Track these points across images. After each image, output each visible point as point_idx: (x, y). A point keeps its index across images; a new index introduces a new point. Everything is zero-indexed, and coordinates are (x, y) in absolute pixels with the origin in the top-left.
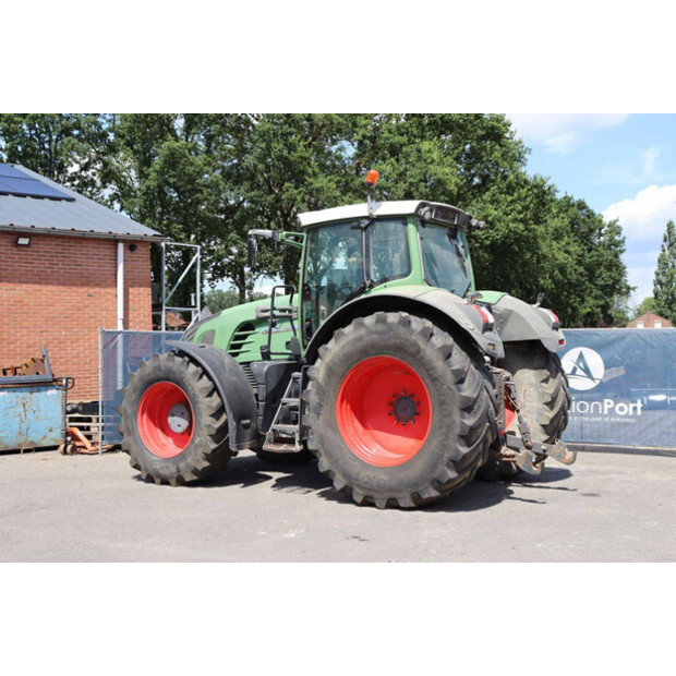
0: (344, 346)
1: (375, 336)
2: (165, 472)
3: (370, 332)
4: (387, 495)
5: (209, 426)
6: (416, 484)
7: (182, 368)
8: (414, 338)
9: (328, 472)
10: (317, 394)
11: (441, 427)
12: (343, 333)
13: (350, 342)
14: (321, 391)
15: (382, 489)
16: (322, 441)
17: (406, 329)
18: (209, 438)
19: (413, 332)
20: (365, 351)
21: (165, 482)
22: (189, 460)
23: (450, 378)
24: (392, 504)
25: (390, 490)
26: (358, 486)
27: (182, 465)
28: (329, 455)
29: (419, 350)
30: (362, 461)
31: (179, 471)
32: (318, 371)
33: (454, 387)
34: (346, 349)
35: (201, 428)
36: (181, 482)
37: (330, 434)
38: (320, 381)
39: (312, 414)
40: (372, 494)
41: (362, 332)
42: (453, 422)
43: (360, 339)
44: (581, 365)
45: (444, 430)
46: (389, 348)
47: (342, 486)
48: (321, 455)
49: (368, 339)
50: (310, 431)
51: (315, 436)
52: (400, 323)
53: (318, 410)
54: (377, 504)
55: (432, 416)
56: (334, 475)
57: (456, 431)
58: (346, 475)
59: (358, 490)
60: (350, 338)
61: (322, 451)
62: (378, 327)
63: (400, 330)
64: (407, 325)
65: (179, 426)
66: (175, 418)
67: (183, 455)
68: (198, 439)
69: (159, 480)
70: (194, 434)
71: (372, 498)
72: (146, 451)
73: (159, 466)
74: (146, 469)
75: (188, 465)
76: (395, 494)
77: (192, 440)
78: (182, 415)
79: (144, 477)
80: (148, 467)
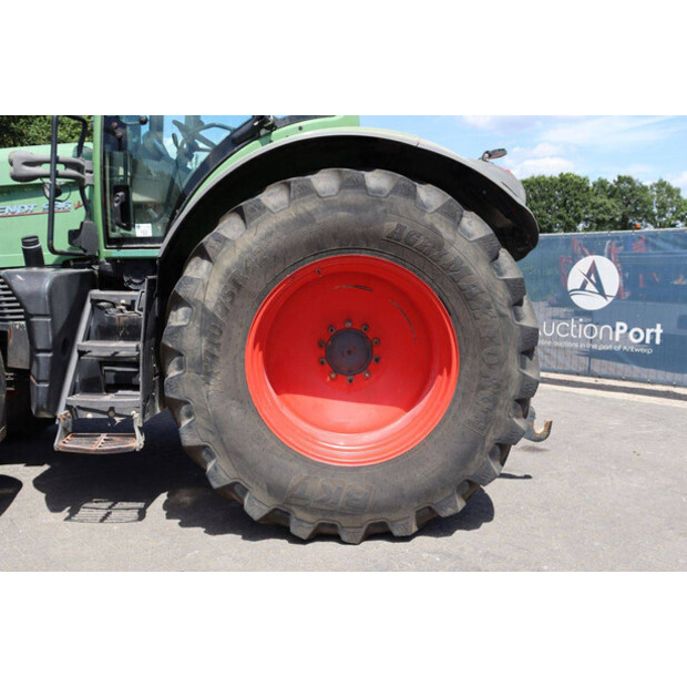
0: (270, 234)
1: (342, 214)
3: (330, 205)
4: (368, 519)
6: (429, 493)
8: (428, 219)
9: (231, 486)
10: (202, 333)
11: (481, 388)
12: (263, 208)
13: (285, 226)
14: (212, 327)
15: (353, 509)
16: (217, 427)
17: (409, 202)
19: (423, 207)
20: (316, 245)
23: (502, 295)
24: (380, 532)
25: (377, 508)
26: (305, 508)
28: (234, 455)
29: (439, 245)
30: (306, 460)
32: (205, 287)
33: (509, 313)
34: (273, 241)
37: (235, 413)
38: (210, 306)
39: (190, 375)
40: (337, 519)
41: (309, 205)
42: (508, 376)
43: (304, 220)
44: (593, 278)
45: (487, 393)
46: (369, 238)
47: (266, 510)
48: (212, 456)
49: (325, 219)
50: (184, 409)
51: (199, 419)
52: (395, 190)
53: (205, 368)
54: (344, 538)
55: (460, 368)
56: (245, 491)
57: (513, 391)
58: (273, 490)
59: (300, 514)
60: (283, 217)
61: (215, 447)
62: (351, 197)
63: (401, 202)
64: (413, 195)
71: (333, 525)
76: (385, 516)
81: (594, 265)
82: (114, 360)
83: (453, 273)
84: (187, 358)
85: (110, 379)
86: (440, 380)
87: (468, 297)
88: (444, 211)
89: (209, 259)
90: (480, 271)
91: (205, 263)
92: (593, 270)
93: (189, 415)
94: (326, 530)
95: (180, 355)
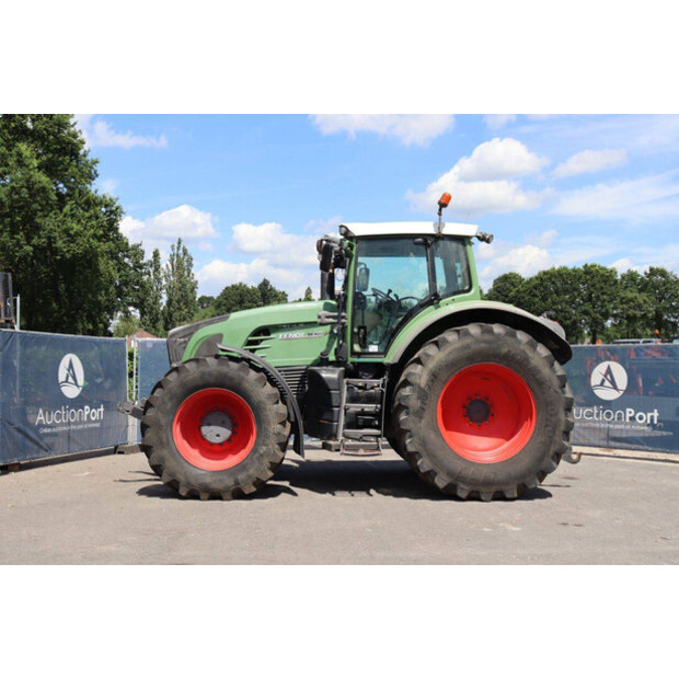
0: (450, 353)
1: (483, 345)
2: (217, 486)
3: (477, 341)
4: (494, 489)
5: (279, 434)
6: (523, 476)
7: (242, 374)
8: (522, 347)
9: (428, 473)
10: (418, 398)
11: (547, 426)
13: (458, 349)
14: (423, 395)
15: (487, 483)
16: (424, 443)
17: (513, 340)
18: (277, 446)
19: (519, 342)
20: (470, 358)
21: (215, 496)
22: (252, 471)
23: (556, 383)
24: (500, 496)
25: (499, 483)
26: (465, 483)
27: (241, 477)
28: (432, 456)
29: (527, 359)
30: (465, 460)
31: (237, 483)
32: (420, 377)
33: (559, 391)
34: (452, 357)
35: (268, 437)
36: (239, 495)
37: (432, 436)
38: (422, 386)
39: (412, 418)
40: (479, 488)
41: (468, 341)
42: (559, 420)
43: (467, 347)
45: (550, 428)
46: (496, 356)
47: (446, 484)
48: (421, 457)
49: (475, 347)
50: (408, 434)
51: (416, 439)
52: (507, 334)
53: (419, 414)
54: (484, 498)
55: (537, 416)
56: (436, 474)
57: (562, 428)
58: (450, 474)
59: (462, 486)
60: (456, 346)
61: (423, 453)
62: (488, 337)
63: (510, 340)
64: (514, 336)
65: (218, 435)
66: (212, 428)
67: (241, 467)
68: (264, 448)
69: (207, 495)
70: (256, 444)
71: (478, 492)
72: (186, 465)
73: (208, 480)
74: (188, 484)
75: (250, 477)
76: (503, 488)
77: (254, 450)
78: (223, 424)
79: (184, 494)
80: (193, 482)
81: (609, 368)
82: (363, 413)
83: (533, 373)
84: (411, 410)
85: (360, 422)
86: (527, 424)
87: (541, 383)
88: (528, 343)
89: (422, 364)
90: (546, 371)
91: (420, 366)
92: (609, 371)
93: (410, 437)
94: (474, 495)
95: (407, 408)
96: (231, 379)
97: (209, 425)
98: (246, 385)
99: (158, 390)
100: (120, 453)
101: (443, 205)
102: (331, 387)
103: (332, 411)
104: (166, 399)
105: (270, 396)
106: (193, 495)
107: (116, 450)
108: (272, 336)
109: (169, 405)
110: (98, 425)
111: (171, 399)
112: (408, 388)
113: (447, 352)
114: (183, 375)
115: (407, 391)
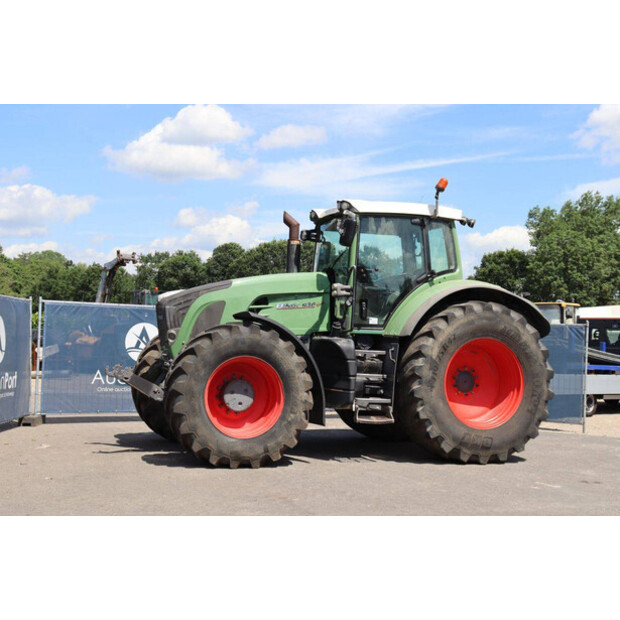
0: (457, 328)
1: (484, 321)
2: (247, 454)
3: (480, 318)
4: (491, 452)
5: (306, 402)
6: (514, 441)
8: (515, 324)
9: (436, 439)
10: (430, 369)
11: (533, 395)
13: (463, 325)
14: (434, 367)
15: (485, 448)
16: (434, 411)
17: (508, 318)
18: (303, 414)
19: (513, 319)
20: (473, 333)
21: (245, 464)
22: (280, 439)
23: (541, 357)
25: (495, 448)
26: (467, 447)
27: (271, 444)
28: (440, 423)
29: (519, 335)
30: (467, 427)
31: (266, 450)
32: (432, 349)
33: (542, 364)
34: (458, 332)
35: (296, 405)
36: (267, 462)
37: (440, 404)
38: (434, 357)
39: (424, 387)
40: (478, 453)
41: (472, 317)
42: (543, 391)
43: (471, 323)
45: (535, 398)
46: (494, 332)
47: (451, 449)
48: (431, 423)
49: (478, 323)
50: (420, 402)
51: (427, 407)
52: (503, 312)
53: (431, 384)
54: (481, 461)
55: (524, 387)
56: (443, 439)
57: (545, 397)
58: (455, 439)
59: (464, 450)
60: (462, 321)
61: (433, 420)
62: (488, 314)
63: (505, 317)
64: (509, 314)
65: (240, 404)
66: (235, 395)
67: (270, 435)
68: (292, 416)
69: (237, 463)
70: (284, 411)
71: (477, 456)
72: (217, 433)
73: (239, 448)
74: (220, 452)
75: (278, 444)
76: (497, 451)
77: (283, 418)
78: (245, 392)
79: (214, 463)
80: (225, 450)
82: (369, 382)
83: (523, 347)
84: (424, 380)
85: (368, 391)
86: (512, 395)
87: (528, 357)
88: (520, 321)
89: (433, 337)
90: (533, 346)
91: (431, 340)
93: (422, 405)
94: (474, 459)
95: (420, 378)
96: (263, 347)
97: (232, 393)
98: (276, 353)
99: (189, 357)
100: (25, 425)
101: (440, 189)
102: (348, 357)
103: (350, 380)
104: (200, 366)
105: (298, 365)
106: (224, 464)
107: (23, 422)
108: (270, 305)
109: (202, 373)
110: (12, 394)
111: (205, 366)
112: (421, 360)
113: (455, 327)
114: (216, 342)
115: (420, 362)
